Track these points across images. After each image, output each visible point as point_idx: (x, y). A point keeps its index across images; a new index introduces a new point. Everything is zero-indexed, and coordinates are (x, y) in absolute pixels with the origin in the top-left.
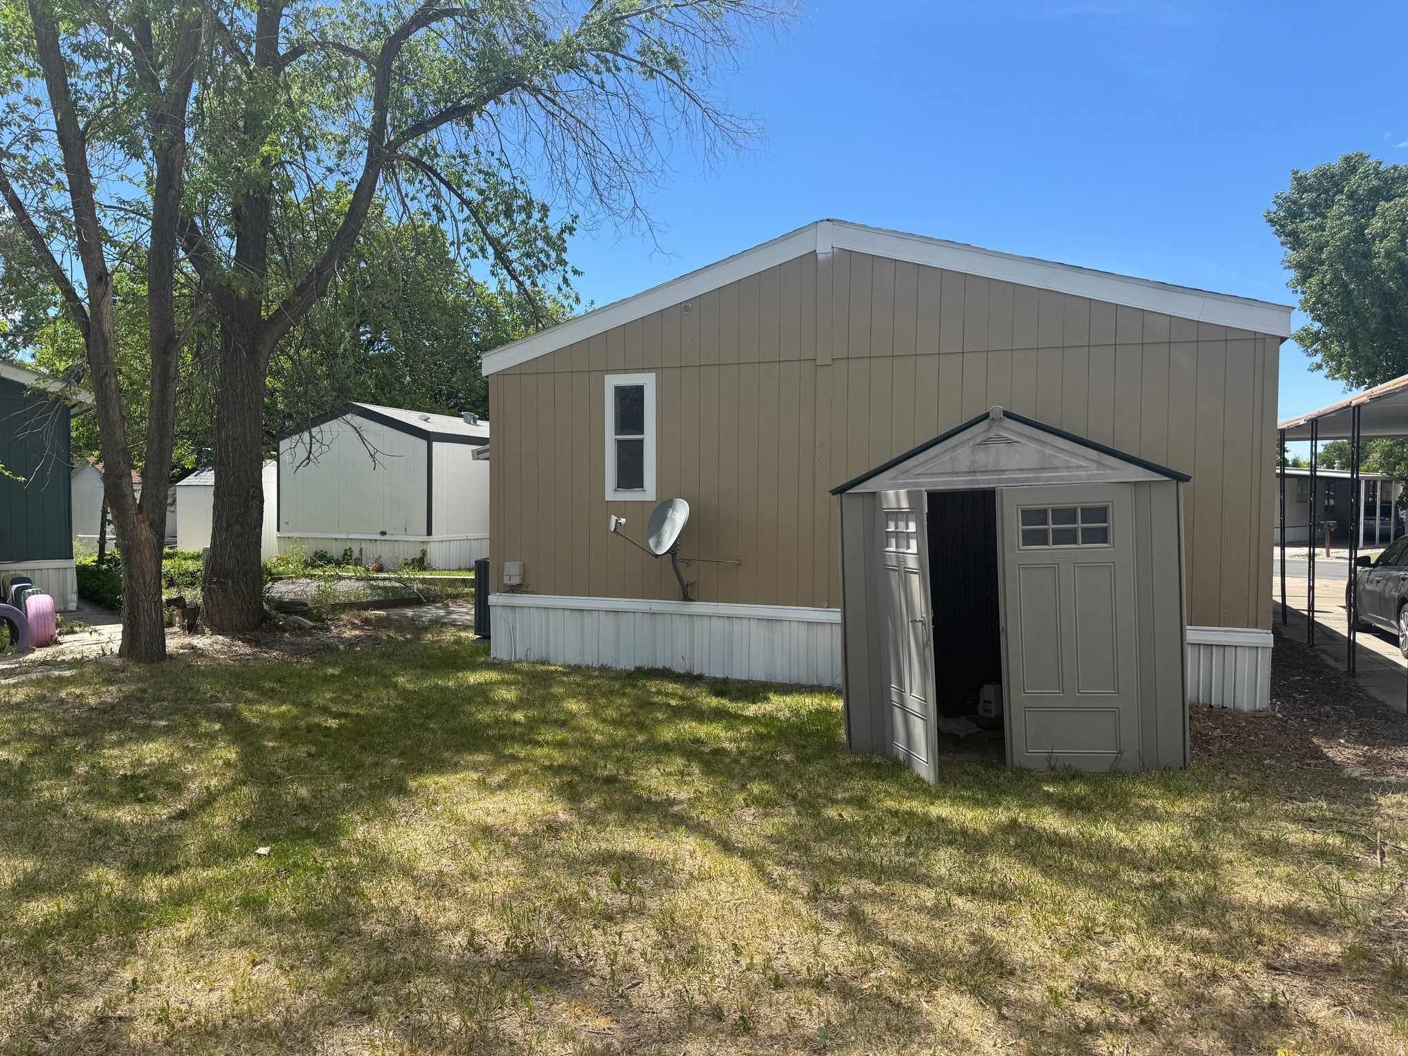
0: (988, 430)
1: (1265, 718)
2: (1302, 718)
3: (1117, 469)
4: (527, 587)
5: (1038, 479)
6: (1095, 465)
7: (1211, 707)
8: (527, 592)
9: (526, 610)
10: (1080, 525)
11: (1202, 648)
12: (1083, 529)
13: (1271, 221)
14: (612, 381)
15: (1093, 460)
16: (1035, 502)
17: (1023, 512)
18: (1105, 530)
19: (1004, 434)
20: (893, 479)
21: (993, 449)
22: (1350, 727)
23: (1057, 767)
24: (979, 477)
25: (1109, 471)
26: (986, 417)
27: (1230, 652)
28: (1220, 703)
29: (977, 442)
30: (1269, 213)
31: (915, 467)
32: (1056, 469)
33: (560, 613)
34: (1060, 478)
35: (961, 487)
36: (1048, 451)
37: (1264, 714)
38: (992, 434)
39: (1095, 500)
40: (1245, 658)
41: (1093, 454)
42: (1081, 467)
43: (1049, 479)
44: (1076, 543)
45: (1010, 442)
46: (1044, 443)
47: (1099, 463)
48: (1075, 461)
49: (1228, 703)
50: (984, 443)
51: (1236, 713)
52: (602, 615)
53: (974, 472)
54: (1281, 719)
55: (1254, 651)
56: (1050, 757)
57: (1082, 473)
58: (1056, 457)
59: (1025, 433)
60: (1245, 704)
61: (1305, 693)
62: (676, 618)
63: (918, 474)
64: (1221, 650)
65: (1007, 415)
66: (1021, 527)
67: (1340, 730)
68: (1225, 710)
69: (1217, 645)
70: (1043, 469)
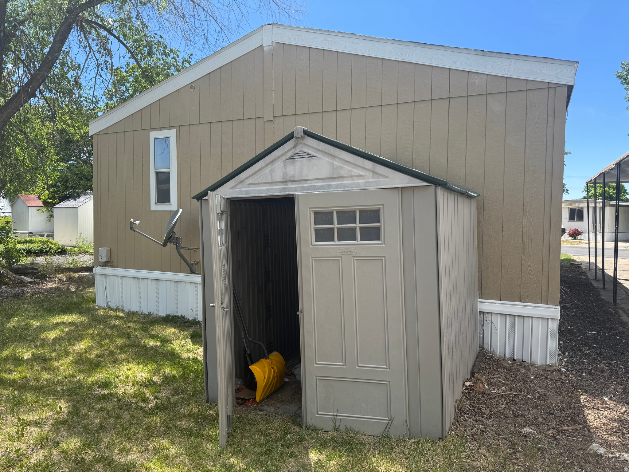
0: (295, 147)
1: (553, 371)
2: (582, 373)
3: (387, 177)
4: (112, 263)
5: (329, 186)
6: (371, 174)
7: (514, 360)
8: (112, 266)
9: (111, 277)
10: (358, 225)
11: (508, 317)
12: (361, 228)
13: (619, 76)
14: (154, 135)
15: (369, 170)
16: (324, 205)
17: (315, 214)
18: (378, 228)
19: (306, 150)
20: (233, 188)
21: (299, 162)
22: (617, 383)
23: (340, 428)
24: (290, 185)
25: (381, 179)
26: (291, 136)
27: (528, 322)
28: (520, 358)
29: (287, 157)
30: (618, 73)
31: (247, 178)
32: (342, 178)
33: (128, 279)
34: (345, 186)
35: (277, 194)
36: (337, 163)
37: (553, 368)
38: (297, 150)
39: (369, 204)
40: (539, 326)
41: (369, 164)
42: (361, 176)
43: (337, 186)
44: (355, 240)
45: (310, 156)
46: (333, 157)
47: (374, 173)
48: (356, 171)
49: (527, 359)
50: (292, 158)
51: (534, 365)
52: (149, 281)
53: (286, 182)
54: (564, 374)
55: (546, 321)
56: (335, 419)
57: (361, 181)
58: (342, 168)
59: (320, 148)
60: (539, 362)
61: (593, 348)
62: (188, 285)
63: (249, 184)
64: (522, 319)
65: (307, 133)
66: (313, 226)
67: (608, 386)
68: (524, 364)
69: (518, 316)
70: (333, 178)
